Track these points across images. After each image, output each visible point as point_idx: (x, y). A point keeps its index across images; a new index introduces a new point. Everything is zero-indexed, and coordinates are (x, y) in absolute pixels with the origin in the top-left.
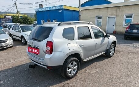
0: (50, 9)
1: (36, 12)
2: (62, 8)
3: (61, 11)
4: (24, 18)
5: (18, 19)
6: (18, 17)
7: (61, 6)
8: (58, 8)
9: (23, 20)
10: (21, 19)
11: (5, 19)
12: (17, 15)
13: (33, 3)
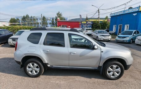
0: (124, 13)
1: (111, 17)
2: (137, 10)
3: (136, 14)
4: (103, 23)
5: (97, 24)
6: (98, 22)
7: (137, 8)
8: (132, 11)
9: (102, 25)
10: (101, 24)
11: (86, 24)
12: (98, 20)
13: (113, 8)
